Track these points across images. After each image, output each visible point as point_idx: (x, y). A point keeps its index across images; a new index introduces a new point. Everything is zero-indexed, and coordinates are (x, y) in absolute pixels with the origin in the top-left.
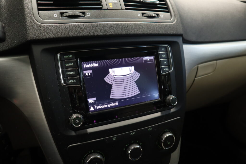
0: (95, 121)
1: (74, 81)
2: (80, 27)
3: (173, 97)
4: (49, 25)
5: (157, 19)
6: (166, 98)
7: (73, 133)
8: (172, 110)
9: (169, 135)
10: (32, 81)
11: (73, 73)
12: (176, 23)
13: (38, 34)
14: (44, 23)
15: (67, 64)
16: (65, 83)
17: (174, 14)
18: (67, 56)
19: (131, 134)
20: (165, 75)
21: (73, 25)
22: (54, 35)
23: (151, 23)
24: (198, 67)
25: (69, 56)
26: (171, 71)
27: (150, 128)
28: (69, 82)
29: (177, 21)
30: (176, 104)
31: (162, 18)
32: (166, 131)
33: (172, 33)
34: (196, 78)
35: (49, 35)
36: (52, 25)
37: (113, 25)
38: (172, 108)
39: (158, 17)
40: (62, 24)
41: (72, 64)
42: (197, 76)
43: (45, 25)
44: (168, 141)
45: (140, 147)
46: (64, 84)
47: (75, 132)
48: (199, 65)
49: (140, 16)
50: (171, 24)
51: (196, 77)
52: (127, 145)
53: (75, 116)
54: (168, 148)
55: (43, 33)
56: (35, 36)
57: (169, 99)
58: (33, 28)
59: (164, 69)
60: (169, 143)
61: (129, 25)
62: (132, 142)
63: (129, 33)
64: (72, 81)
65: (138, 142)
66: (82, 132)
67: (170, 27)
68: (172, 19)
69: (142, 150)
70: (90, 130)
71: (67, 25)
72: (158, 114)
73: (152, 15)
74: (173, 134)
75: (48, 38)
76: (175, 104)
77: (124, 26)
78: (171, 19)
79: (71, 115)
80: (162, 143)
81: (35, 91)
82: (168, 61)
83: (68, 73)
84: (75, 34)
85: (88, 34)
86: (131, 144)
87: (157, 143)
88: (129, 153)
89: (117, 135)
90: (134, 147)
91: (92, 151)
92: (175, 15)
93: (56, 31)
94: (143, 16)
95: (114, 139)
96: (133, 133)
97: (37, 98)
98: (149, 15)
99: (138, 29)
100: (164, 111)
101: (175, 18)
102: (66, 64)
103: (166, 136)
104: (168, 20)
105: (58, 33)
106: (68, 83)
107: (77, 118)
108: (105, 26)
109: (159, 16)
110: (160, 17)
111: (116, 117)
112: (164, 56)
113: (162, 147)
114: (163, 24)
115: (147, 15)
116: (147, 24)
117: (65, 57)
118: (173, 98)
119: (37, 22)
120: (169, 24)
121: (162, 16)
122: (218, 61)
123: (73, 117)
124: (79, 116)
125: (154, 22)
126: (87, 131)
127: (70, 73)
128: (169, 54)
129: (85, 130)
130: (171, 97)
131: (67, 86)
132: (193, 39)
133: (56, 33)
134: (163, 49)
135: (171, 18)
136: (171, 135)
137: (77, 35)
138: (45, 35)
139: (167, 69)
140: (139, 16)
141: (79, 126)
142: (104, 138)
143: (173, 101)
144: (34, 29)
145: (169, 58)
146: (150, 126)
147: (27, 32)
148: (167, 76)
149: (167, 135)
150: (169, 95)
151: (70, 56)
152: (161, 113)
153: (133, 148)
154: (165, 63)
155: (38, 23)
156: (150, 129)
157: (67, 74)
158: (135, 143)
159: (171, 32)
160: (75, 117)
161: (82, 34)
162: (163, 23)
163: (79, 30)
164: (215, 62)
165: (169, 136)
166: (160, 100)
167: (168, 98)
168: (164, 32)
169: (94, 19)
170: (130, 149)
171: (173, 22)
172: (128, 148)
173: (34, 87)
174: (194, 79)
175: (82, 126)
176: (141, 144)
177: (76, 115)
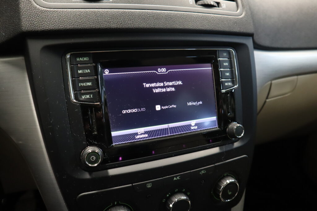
0: (120, 159)
1: (90, 96)
2: (101, 15)
3: (238, 125)
4: (55, 10)
5: (218, 9)
6: (228, 126)
7: (87, 176)
8: (236, 145)
9: (231, 181)
10: (28, 94)
11: (89, 84)
12: (244, 16)
13: (37, 22)
14: (47, 7)
15: (81, 71)
16: (76, 98)
17: (242, 4)
18: (81, 58)
19: (175, 179)
20: (227, 93)
21: (92, 11)
22: (61, 26)
23: (209, 14)
24: (271, 84)
25: (83, 59)
26: (236, 86)
27: (202, 170)
28: (83, 98)
29: (247, 13)
30: (242, 135)
31: (224, 8)
32: (225, 175)
33: (238, 31)
34: (267, 100)
35: (53, 25)
36: (59, 10)
37: (152, 14)
38: (236, 142)
39: (219, 7)
40: (75, 10)
41: (89, 70)
42: (270, 96)
43: (48, 9)
44: (228, 190)
45: (188, 198)
46: (74, 101)
47: (90, 174)
48: (273, 82)
49: (192, 3)
50: (238, 18)
51: (267, 98)
52: (168, 195)
53: (90, 149)
54: (229, 200)
55: (45, 21)
56: (33, 25)
57: (232, 128)
58: (29, 13)
59: (226, 84)
60: (230, 193)
61: (176, 16)
62: (175, 191)
63: (175, 27)
64: (88, 96)
65: (184, 190)
66: (101, 174)
67: (236, 22)
68: (239, 11)
69: (190, 202)
70: (113, 172)
71: (83, 11)
72: (215, 150)
73: (209, 3)
74: (236, 180)
75: (52, 30)
76: (240, 135)
77: (169, 18)
78: (237, 11)
79: (85, 148)
80: (220, 193)
81: (31, 110)
82: (232, 72)
83: (82, 84)
84: (94, 26)
85: (114, 26)
86: (173, 194)
87: (212, 192)
88: (170, 207)
89: (154, 180)
90: (178, 198)
91: (116, 204)
92: (243, 6)
93: (64, 20)
94: (198, 4)
95: (149, 186)
96: (178, 178)
97: (34, 122)
98: (206, 3)
99: (189, 21)
100: (224, 146)
101: (243, 9)
102: (79, 71)
103: (225, 183)
104: (233, 11)
105: (67, 22)
106: (81, 99)
107: (93, 153)
108: (140, 15)
109: (221, 5)
110: (221, 7)
111: (153, 152)
112: (226, 64)
113: (220, 198)
114: (226, 18)
115: (203, 3)
116: (202, 16)
117: (78, 59)
118: (237, 127)
119: (36, 5)
120: (235, 18)
121: (224, 6)
122: (300, 77)
123: (87, 151)
124: (97, 150)
125: (213, 13)
126: (107, 173)
127: (84, 84)
128: (233, 61)
129: (105, 171)
130: (235, 125)
131: (80, 103)
132: (267, 43)
133: (64, 22)
134: (225, 54)
135: (238, 9)
136: (233, 181)
137: (98, 26)
138: (48, 24)
139: (230, 84)
140: (190, 3)
141: (96, 165)
142: (133, 184)
143: (239, 131)
144: (31, 15)
145: (233, 67)
146: (203, 168)
147: (20, 19)
148: (230, 93)
149: (228, 181)
150: (231, 122)
151: (85, 59)
152: (220, 149)
153: (176, 200)
154: (228, 74)
155: (38, 6)
156: (203, 172)
157: (80, 85)
158: (180, 192)
159: (237, 29)
160: (90, 151)
161: (104, 25)
162: (226, 16)
163: (100, 19)
164: (295, 77)
165: (231, 183)
166: (219, 129)
167: (230, 126)
168: (227, 29)
169: (123, 4)
170: (173, 202)
171: (240, 15)
172: (169, 200)
173: (30, 104)
174: (265, 102)
175: (100, 165)
176: (188, 194)
177: (92, 148)
